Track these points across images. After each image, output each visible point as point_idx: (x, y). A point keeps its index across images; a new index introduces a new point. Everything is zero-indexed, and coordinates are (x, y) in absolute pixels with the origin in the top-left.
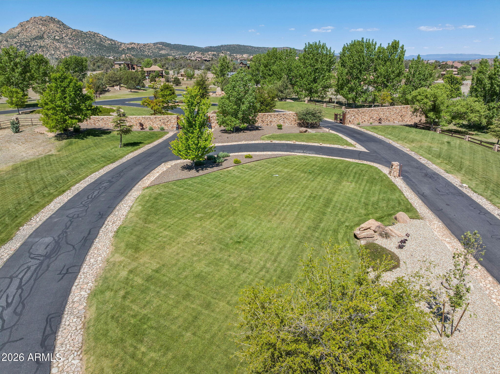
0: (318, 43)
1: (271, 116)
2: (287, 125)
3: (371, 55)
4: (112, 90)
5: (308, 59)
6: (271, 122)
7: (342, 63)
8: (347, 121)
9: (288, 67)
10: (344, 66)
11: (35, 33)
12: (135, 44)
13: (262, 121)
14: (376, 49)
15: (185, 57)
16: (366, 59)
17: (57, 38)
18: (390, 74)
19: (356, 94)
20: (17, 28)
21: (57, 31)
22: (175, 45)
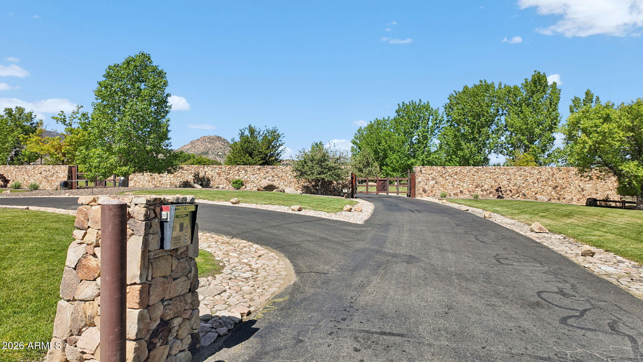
8: (418, 189)
11: (202, 149)
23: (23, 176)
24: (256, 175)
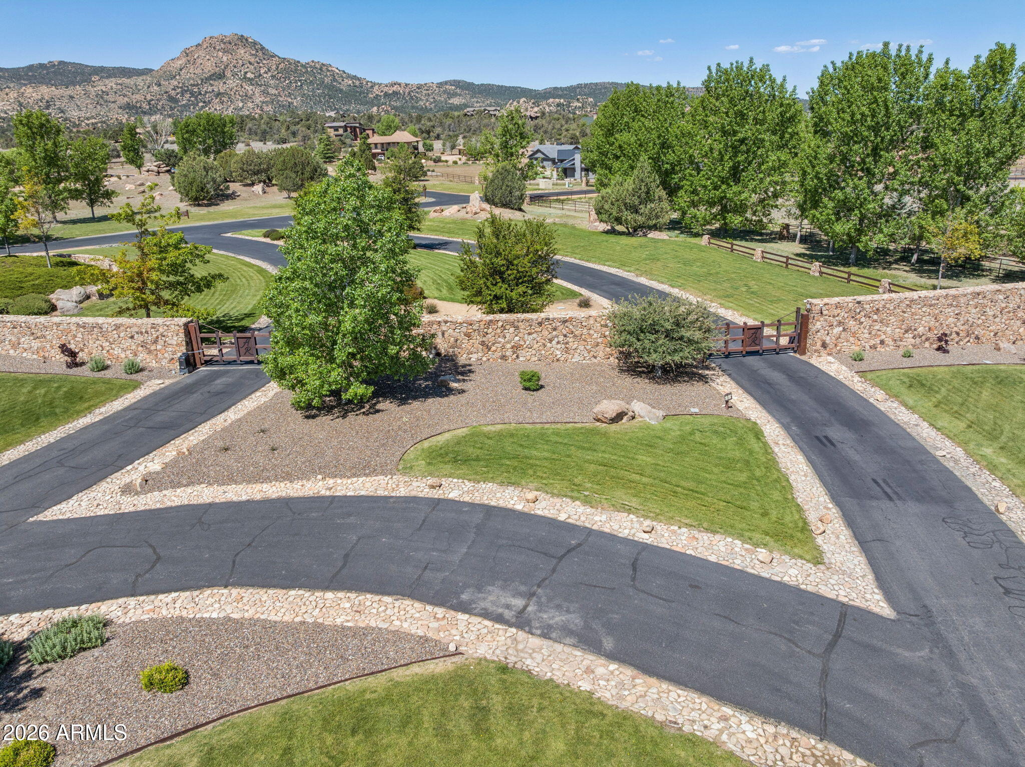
0: (746, 65)
1: (517, 328)
2: (577, 358)
3: (912, 96)
4: (244, 195)
5: (715, 112)
6: (516, 348)
7: (816, 125)
8: (814, 340)
9: (659, 137)
10: (826, 134)
11: (209, 67)
12: (400, 84)
13: (483, 343)
14: (931, 77)
15: (485, 110)
16: (895, 112)
17: (249, 75)
18: (977, 161)
19: (861, 220)
20: (178, 58)
21: (250, 63)
22: (482, 85)
23: (98, 342)
24: (535, 335)
